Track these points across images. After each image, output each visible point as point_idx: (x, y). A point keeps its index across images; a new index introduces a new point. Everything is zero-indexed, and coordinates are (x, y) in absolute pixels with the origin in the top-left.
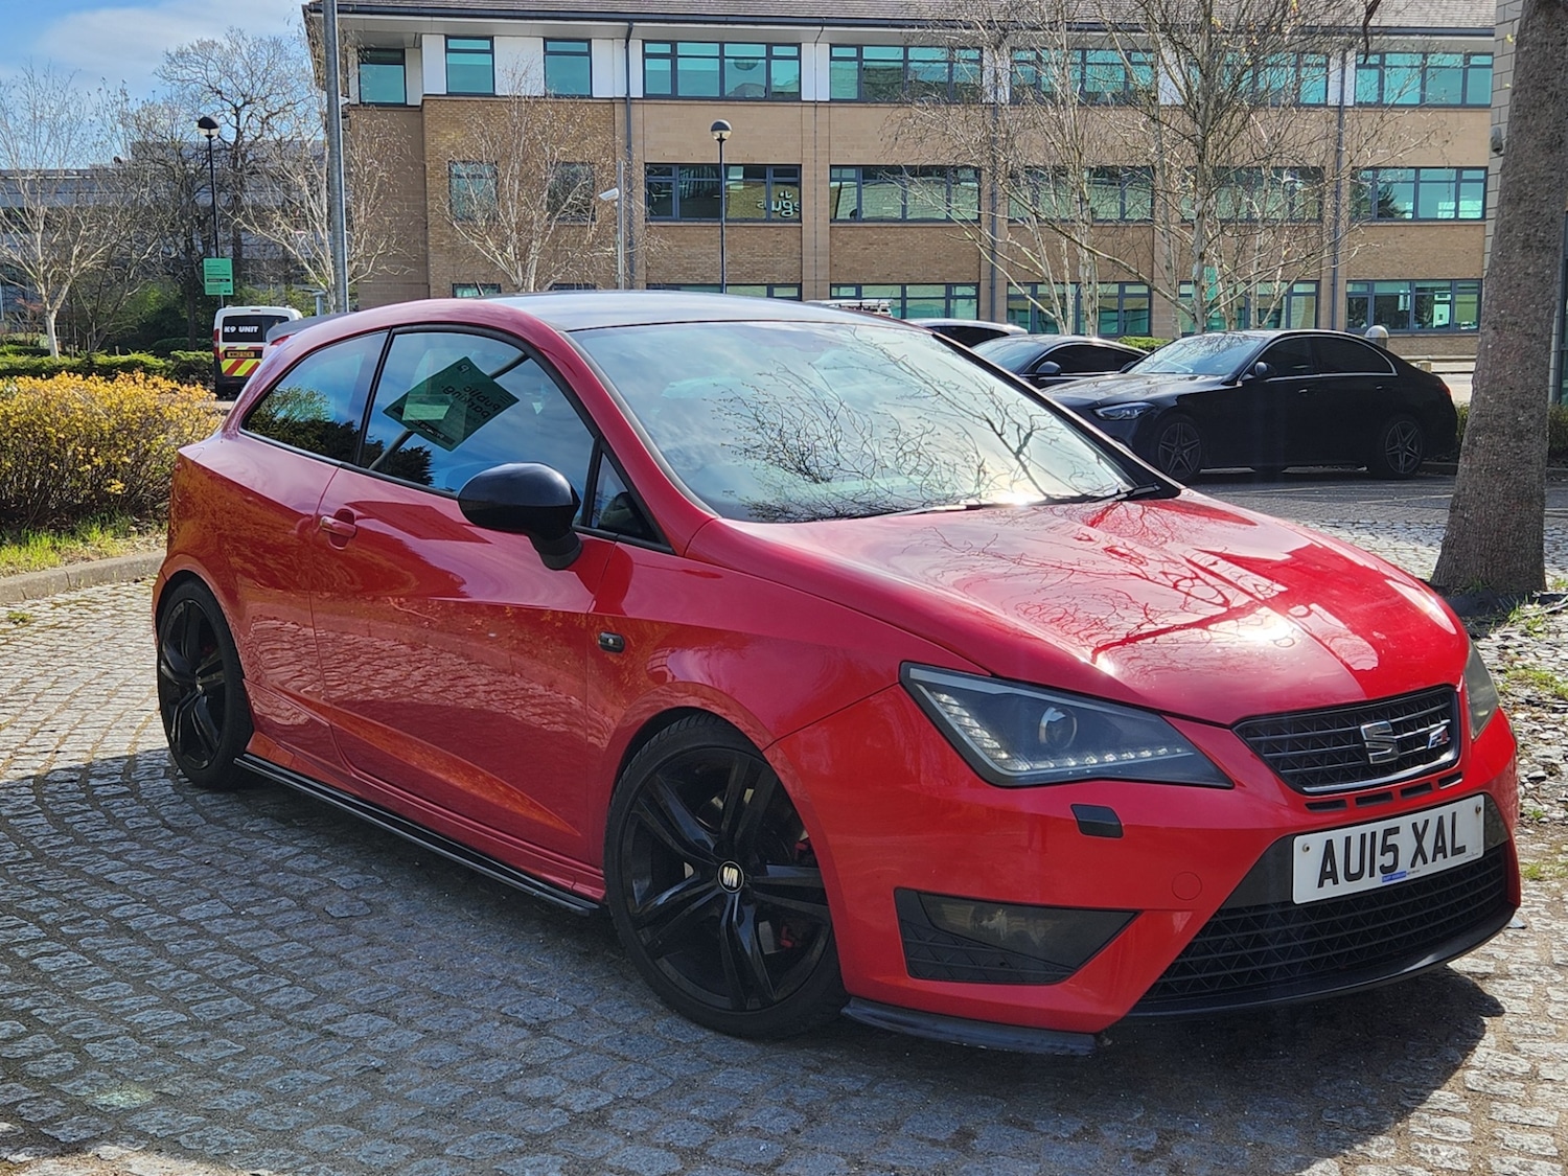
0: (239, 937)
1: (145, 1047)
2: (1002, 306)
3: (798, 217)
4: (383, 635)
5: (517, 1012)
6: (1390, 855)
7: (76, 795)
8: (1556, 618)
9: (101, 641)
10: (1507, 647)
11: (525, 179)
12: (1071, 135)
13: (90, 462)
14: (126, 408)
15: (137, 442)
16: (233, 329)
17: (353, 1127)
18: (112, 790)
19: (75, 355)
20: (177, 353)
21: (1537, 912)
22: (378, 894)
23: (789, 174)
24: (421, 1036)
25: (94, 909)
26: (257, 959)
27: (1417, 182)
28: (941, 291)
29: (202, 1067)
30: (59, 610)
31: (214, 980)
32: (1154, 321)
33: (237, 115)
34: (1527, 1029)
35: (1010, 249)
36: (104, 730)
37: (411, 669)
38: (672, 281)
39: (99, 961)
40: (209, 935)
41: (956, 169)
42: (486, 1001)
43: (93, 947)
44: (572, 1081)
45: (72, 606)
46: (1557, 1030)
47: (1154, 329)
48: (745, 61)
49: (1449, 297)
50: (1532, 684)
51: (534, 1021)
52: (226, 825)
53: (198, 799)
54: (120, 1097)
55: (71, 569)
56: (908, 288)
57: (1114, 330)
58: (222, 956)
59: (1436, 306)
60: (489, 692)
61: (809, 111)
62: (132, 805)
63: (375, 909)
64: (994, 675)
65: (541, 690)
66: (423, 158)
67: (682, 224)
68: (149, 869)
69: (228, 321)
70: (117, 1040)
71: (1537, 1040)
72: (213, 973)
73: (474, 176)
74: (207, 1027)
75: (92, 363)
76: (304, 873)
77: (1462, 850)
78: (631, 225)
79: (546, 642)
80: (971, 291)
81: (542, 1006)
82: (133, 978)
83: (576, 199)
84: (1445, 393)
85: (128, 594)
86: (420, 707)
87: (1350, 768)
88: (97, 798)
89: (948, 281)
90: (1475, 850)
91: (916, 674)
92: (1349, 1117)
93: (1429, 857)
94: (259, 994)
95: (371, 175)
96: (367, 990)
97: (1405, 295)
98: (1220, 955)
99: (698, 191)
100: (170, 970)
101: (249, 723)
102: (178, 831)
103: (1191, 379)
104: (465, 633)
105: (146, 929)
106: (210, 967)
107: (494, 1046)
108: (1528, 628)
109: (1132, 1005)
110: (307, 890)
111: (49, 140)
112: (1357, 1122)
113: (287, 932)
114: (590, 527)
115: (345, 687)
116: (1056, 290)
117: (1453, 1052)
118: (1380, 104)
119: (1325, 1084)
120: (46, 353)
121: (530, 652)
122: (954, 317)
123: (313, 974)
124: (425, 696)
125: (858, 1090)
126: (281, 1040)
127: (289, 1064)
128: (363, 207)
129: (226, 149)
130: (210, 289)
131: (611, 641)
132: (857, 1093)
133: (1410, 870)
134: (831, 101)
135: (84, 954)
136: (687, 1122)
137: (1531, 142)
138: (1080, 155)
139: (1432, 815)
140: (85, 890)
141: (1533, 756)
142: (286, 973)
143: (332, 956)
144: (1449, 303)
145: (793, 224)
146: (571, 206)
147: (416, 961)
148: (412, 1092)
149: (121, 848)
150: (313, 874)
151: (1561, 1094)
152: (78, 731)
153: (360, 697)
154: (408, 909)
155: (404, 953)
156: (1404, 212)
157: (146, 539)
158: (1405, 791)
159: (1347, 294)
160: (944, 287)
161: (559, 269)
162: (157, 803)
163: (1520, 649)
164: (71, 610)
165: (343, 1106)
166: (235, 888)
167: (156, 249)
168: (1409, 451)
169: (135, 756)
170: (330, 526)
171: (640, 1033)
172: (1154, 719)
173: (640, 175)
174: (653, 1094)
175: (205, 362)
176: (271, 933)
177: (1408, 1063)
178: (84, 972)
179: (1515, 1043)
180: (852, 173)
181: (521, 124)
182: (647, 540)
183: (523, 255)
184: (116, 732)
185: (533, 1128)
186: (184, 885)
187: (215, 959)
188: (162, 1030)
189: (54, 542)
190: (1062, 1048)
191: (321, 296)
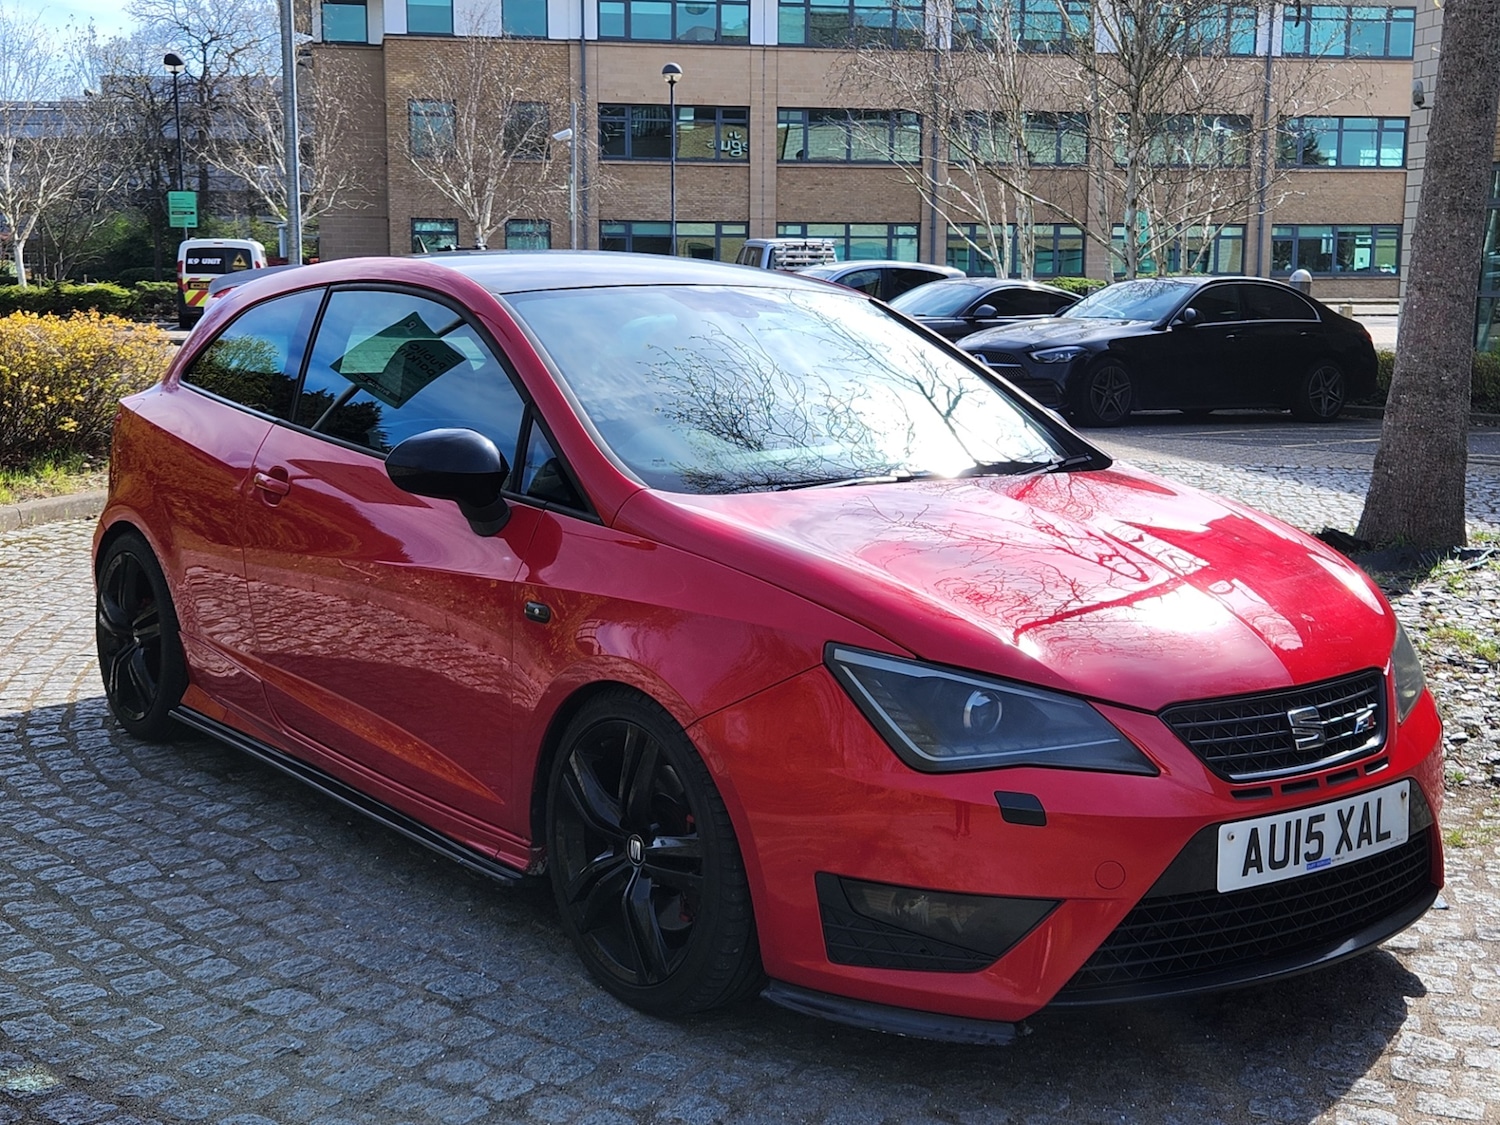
0: (166, 902)
1: (62, 1026)
2: (941, 245)
3: (745, 157)
4: (325, 590)
5: (441, 988)
6: (1315, 843)
7: (12, 746)
8: (1478, 574)
9: (49, 582)
10: (1428, 604)
11: (482, 117)
12: (1010, 83)
13: (44, 400)
14: (81, 346)
15: (91, 380)
16: (197, 261)
17: (268, 1116)
18: (48, 741)
19: (43, 284)
20: (143, 283)
21: (1461, 882)
22: (308, 856)
23: (739, 116)
24: (343, 1014)
25: (22, 871)
26: (183, 927)
27: (1340, 131)
28: (883, 230)
29: (119, 1048)
30: (9, 548)
31: (137, 950)
32: (1087, 262)
33: (204, 51)
34: (1452, 1010)
35: (950, 191)
36: (46, 676)
37: (349, 625)
38: (624, 218)
39: (22, 928)
40: (137, 901)
41: (899, 113)
42: (411, 976)
43: (17, 912)
44: (494, 1066)
45: (23, 544)
46: (1482, 1012)
47: (1087, 269)
48: (696, 6)
49: (1369, 242)
50: (1454, 643)
51: (458, 999)
52: (160, 779)
53: (135, 751)
54: (32, 1082)
55: (24, 506)
56: (851, 226)
57: (1049, 269)
58: (148, 923)
59: (1357, 250)
60: (425, 652)
61: (758, 55)
62: (68, 757)
63: (305, 872)
64: (919, 658)
65: (474, 650)
66: (384, 96)
67: (634, 163)
68: (80, 827)
69: (191, 253)
70: (34, 1018)
71: (1463, 1023)
72: (137, 942)
73: (432, 115)
74: (126, 1003)
75: (59, 292)
76: (236, 833)
77: (1387, 835)
78: (584, 164)
79: (481, 603)
80: (912, 231)
81: (467, 982)
82: (55, 948)
83: (532, 138)
84: (1366, 339)
85: (79, 532)
86: (356, 664)
87: (1276, 755)
88: (33, 750)
89: (890, 220)
90: (1400, 835)
91: (840, 655)
92: (1276, 1109)
93: (1354, 844)
94: (182, 966)
95: (332, 113)
96: (291, 962)
97: (1328, 239)
98: (1143, 944)
99: (651, 130)
100: (94, 939)
101: (185, 675)
102: (113, 786)
103: (1123, 324)
104: (405, 592)
105: (73, 893)
106: (135, 935)
107: (416, 1026)
108: (1450, 585)
109: (1054, 994)
110: (236, 852)
111: (18, 74)
112: (1284, 1115)
113: (215, 897)
114: (519, 493)
115: (284, 641)
116: (993, 231)
117: (1379, 1036)
118: (1306, 55)
119: (1251, 1072)
120: (15, 281)
121: (465, 612)
122: (895, 259)
123: (238, 943)
124: (363, 653)
125: (782, 1078)
126: (201, 1018)
127: (207, 1045)
128: (324, 143)
129: (192, 84)
130: (174, 222)
131: (537, 611)
132: (781, 1080)
133: (1334, 857)
134: (780, 45)
135: (7, 920)
136: (608, 1113)
137: (1458, 107)
138: (1019, 102)
139: (1358, 802)
140: (14, 850)
141: (1455, 718)
142: (211, 943)
143: (260, 924)
144: (1369, 246)
145: (741, 164)
146: (526, 145)
147: (342, 930)
148: (331, 1078)
149: (54, 804)
150: (244, 833)
151: (1486, 1083)
152: (20, 677)
153: (297, 652)
154: (338, 873)
155: (332, 921)
156: (1327, 159)
157: (99, 476)
158: (1331, 778)
159: (1273, 237)
160: (886, 227)
161: (514, 205)
162: (93, 755)
163: (1442, 607)
164: (22, 548)
165: (260, 1093)
166: (165, 849)
167: (122, 182)
168: (1331, 395)
169: (74, 704)
170: (264, 483)
171: (564, 1012)
172: (1080, 705)
173: (593, 115)
174: (576, 1080)
175: (169, 293)
176: (199, 898)
177: (1334, 1049)
178: (6, 940)
179: (1441, 1027)
180: (798, 116)
181: (479, 63)
182: (574, 508)
183: (479, 191)
184: (57, 678)
185: (451, 1118)
186: (114, 845)
187: (140, 927)
188: (80, 1006)
189: (7, 479)
190: (983, 1037)
191: (284, 228)
